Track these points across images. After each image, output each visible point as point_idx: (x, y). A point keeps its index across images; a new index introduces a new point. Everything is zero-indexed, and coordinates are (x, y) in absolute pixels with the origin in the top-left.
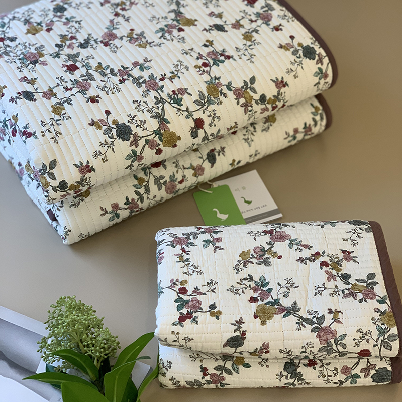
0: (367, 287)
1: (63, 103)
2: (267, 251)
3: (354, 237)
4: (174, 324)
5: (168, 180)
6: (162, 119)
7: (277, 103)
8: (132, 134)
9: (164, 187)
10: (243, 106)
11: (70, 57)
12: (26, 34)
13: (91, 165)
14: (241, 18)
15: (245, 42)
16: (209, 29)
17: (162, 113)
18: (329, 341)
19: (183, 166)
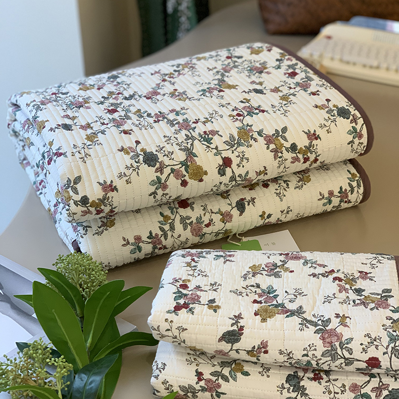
0: (381, 298)
1: (98, 133)
2: (278, 266)
3: (374, 262)
4: (169, 312)
5: (195, 221)
6: (190, 153)
7: (309, 155)
8: (158, 162)
9: (189, 227)
10: (273, 152)
11: (113, 104)
12: (79, 90)
13: (114, 184)
14: (280, 85)
15: (281, 101)
16: (248, 92)
17: (190, 148)
18: (333, 344)
19: (211, 210)
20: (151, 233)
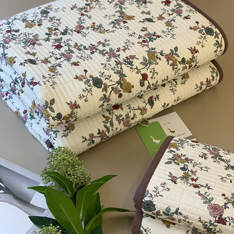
5: (125, 117)
6: (122, 75)
7: (192, 63)
8: (103, 84)
10: (171, 66)
11: (56, 40)
12: (25, 28)
14: (162, 13)
16: (143, 21)
17: (121, 71)
19: (134, 108)
20: (99, 130)
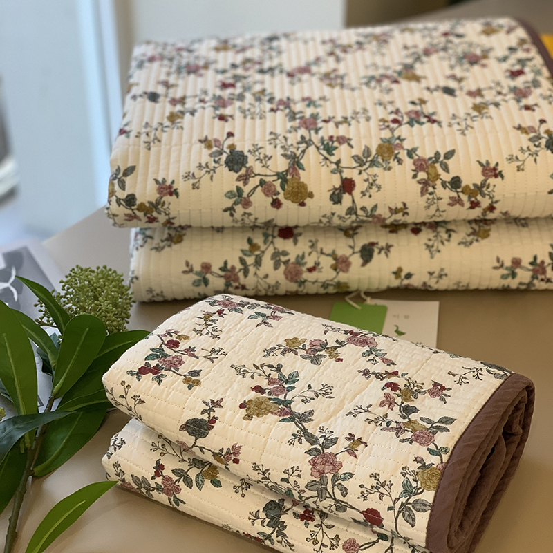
0: (428, 429)
2: (328, 348)
3: (470, 375)
4: (130, 373)
6: (295, 163)
8: (245, 167)
9: (282, 267)
10: (420, 183)
11: (236, 76)
13: (175, 186)
14: (487, 87)
15: (471, 111)
17: (299, 156)
19: (322, 250)
20: (226, 263)
